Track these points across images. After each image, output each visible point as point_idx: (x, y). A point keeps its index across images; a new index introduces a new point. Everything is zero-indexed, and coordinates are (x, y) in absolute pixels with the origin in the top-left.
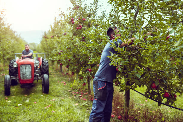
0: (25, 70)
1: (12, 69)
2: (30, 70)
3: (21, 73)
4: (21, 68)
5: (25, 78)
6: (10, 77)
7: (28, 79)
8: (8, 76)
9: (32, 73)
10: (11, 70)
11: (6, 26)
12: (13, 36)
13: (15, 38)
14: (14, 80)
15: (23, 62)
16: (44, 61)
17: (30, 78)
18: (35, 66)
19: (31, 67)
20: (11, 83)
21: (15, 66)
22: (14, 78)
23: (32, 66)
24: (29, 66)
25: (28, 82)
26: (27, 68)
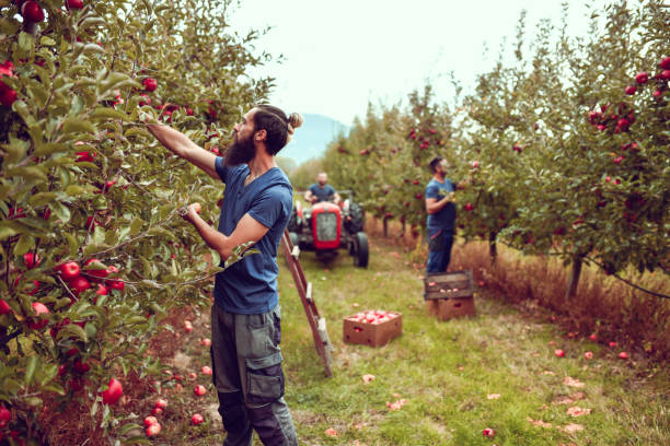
0: (325, 223)
2: (335, 224)
3: (318, 228)
4: (318, 219)
5: (325, 239)
7: (330, 240)
9: (337, 229)
17: (334, 238)
19: (335, 218)
24: (333, 215)
26: (329, 219)
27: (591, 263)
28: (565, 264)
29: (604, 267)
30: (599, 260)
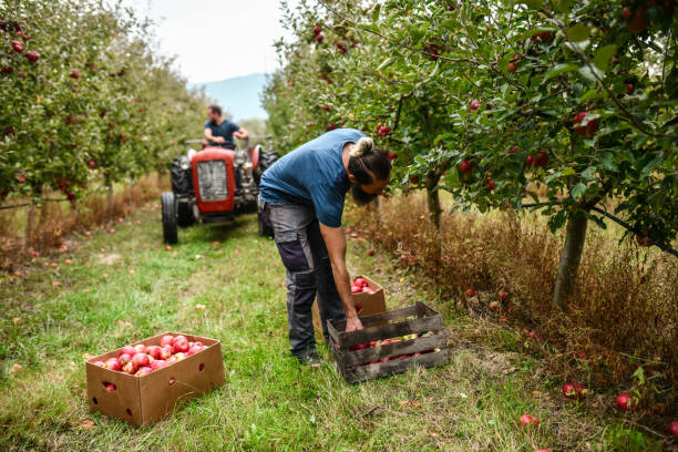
0: (209, 176)
1: (180, 181)
2: (224, 176)
3: (200, 183)
4: (199, 171)
5: (212, 199)
6: (176, 198)
7: (218, 200)
8: (169, 195)
9: (227, 184)
10: (175, 183)
11: (159, 65)
12: (182, 96)
13: (186, 100)
14: (186, 204)
15: (206, 156)
16: (265, 156)
17: (223, 198)
18: (235, 165)
19: (224, 168)
20: (179, 213)
21: (185, 167)
22: (185, 200)
23: (227, 166)
24: (221, 164)
25: (221, 208)
26: (215, 169)
27: (607, 220)
28: (553, 226)
29: (636, 230)
30: (624, 215)
